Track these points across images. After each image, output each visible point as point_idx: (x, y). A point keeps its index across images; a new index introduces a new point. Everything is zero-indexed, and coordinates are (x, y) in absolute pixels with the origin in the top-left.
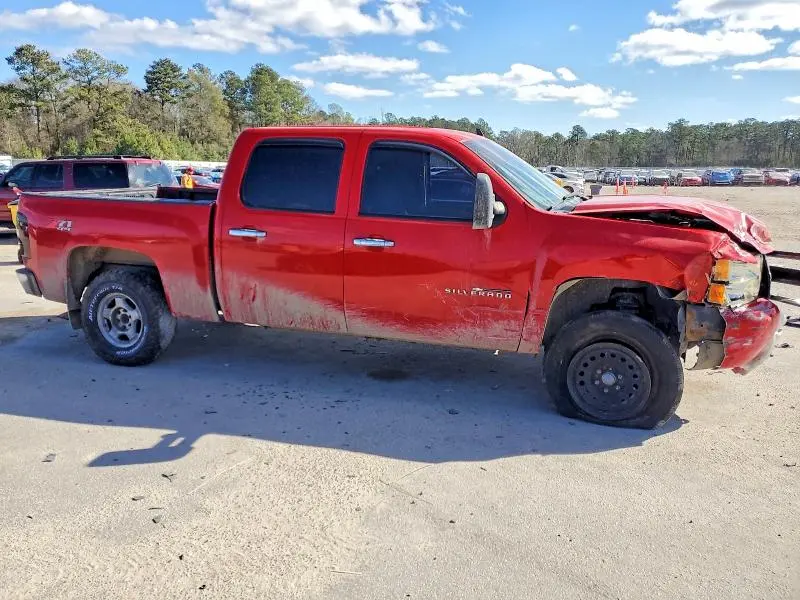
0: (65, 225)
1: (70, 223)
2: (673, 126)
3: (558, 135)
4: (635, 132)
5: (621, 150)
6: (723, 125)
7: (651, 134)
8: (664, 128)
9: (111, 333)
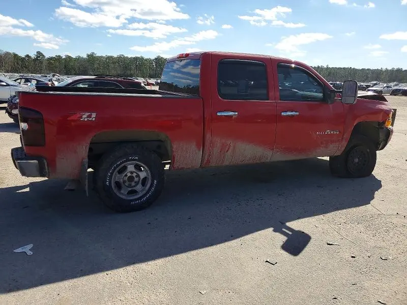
0: (90, 116)
1: (94, 115)
2: (88, 56)
3: (28, 56)
4: (69, 57)
5: (65, 66)
6: (112, 57)
7: (78, 59)
8: (85, 56)
9: (122, 191)
